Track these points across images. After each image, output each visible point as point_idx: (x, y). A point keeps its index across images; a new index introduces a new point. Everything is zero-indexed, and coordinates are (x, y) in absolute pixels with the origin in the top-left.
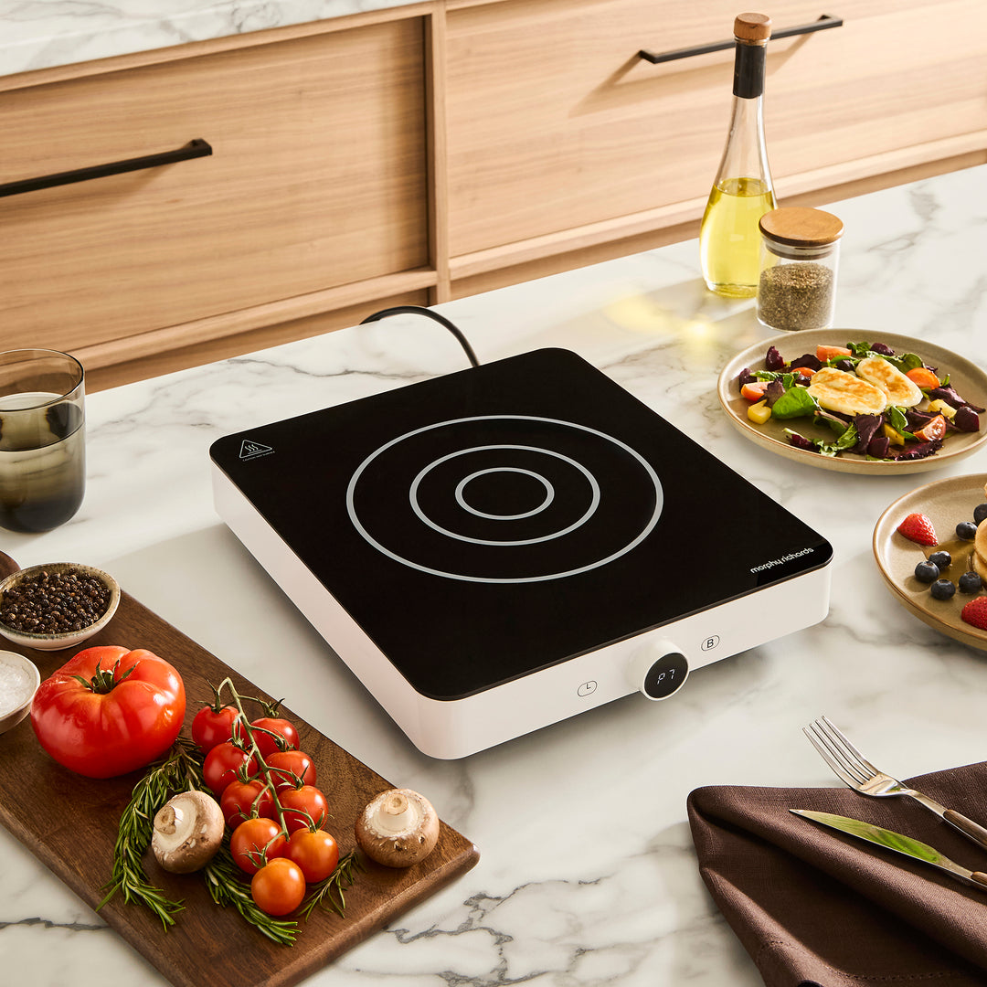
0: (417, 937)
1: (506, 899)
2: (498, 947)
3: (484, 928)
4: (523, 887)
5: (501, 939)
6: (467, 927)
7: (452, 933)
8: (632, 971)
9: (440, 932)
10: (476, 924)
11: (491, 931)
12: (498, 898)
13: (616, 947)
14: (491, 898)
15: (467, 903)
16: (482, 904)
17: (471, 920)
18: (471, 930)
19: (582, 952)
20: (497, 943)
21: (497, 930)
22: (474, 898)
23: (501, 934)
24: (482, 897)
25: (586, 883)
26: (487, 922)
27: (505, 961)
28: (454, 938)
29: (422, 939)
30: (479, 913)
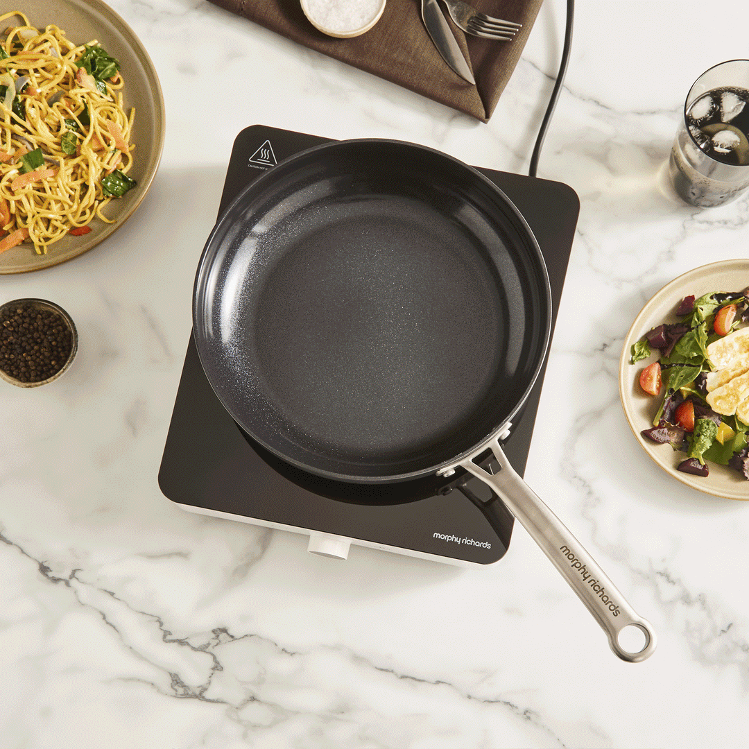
0: (174, 641)
1: (236, 639)
2: (212, 671)
3: (212, 654)
4: (251, 636)
5: (217, 667)
6: (203, 649)
7: (194, 649)
8: (270, 727)
9: (188, 644)
10: (210, 649)
11: (215, 658)
12: (232, 637)
13: (272, 705)
14: (228, 634)
15: (214, 631)
16: (223, 636)
17: (209, 644)
18: (205, 651)
19: (253, 699)
20: (213, 669)
21: (218, 659)
22: (219, 629)
23: (218, 663)
24: (224, 631)
25: (286, 652)
26: (216, 651)
27: (210, 683)
28: (193, 653)
29: (176, 644)
30: (217, 641)
